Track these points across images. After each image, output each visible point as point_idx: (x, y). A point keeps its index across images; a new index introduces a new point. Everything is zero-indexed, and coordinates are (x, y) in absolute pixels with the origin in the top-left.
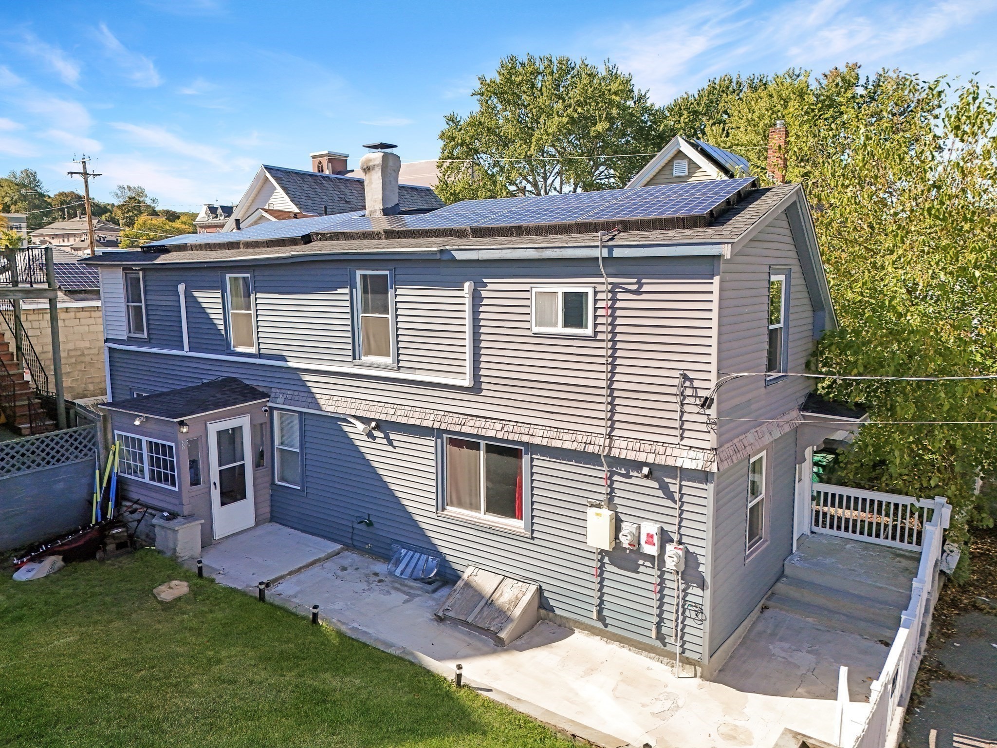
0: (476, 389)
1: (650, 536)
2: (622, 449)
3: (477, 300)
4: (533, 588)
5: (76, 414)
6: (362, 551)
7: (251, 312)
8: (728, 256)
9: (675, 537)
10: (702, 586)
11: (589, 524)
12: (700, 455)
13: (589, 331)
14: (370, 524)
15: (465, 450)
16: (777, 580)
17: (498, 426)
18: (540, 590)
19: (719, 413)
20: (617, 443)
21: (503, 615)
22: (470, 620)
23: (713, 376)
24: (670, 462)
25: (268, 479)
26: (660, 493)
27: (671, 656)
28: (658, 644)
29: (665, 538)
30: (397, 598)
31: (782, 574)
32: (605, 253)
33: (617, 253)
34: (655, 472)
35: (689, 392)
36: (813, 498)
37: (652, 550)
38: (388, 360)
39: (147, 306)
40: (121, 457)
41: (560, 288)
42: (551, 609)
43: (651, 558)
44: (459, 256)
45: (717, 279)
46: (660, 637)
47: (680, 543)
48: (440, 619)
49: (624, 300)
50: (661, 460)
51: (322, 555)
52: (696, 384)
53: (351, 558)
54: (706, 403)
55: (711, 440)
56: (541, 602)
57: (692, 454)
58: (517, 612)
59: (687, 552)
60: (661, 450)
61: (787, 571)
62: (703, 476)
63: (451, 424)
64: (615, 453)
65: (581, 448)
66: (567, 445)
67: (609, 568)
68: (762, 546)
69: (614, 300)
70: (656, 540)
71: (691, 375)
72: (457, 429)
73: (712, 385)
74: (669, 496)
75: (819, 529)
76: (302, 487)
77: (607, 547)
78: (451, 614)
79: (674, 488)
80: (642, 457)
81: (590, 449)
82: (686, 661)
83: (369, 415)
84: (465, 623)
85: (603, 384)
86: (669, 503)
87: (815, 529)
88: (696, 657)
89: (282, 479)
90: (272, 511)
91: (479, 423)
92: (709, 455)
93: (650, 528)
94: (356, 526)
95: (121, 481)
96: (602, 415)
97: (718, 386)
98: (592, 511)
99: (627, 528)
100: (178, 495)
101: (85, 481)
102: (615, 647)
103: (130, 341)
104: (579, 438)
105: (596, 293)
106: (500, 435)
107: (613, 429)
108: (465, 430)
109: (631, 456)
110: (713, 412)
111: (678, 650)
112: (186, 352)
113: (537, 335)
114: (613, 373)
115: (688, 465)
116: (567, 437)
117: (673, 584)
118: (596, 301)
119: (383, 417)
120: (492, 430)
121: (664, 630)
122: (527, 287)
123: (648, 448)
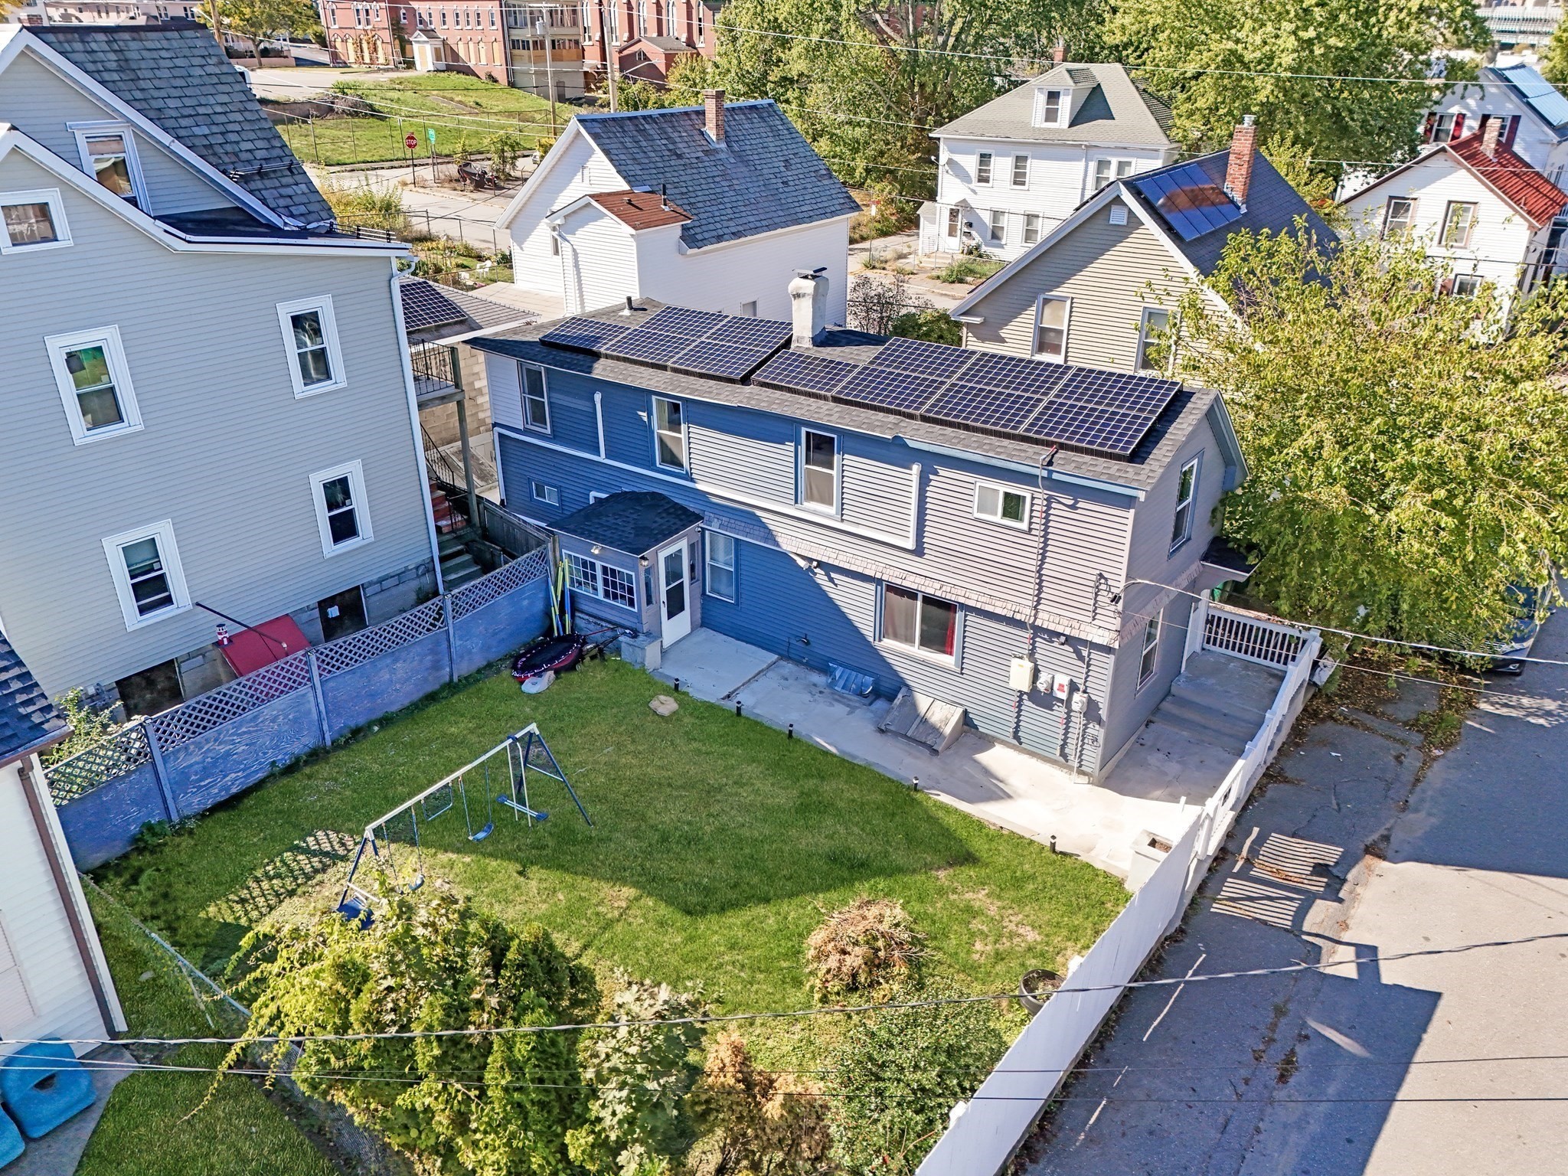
0: (919, 551)
1: (1061, 686)
2: (1044, 620)
3: (924, 482)
4: (960, 710)
5: (485, 508)
6: (798, 662)
7: (682, 436)
8: (1142, 499)
9: (1082, 688)
10: (1100, 722)
11: (1012, 670)
12: (1107, 633)
13: (1024, 526)
14: (808, 643)
15: (905, 599)
16: (1163, 699)
17: (937, 585)
18: (966, 713)
19: (1124, 607)
20: (1040, 615)
21: (935, 730)
22: (909, 734)
23: (1123, 578)
24: (1083, 636)
25: (700, 590)
26: (1074, 656)
27: (1071, 768)
28: (1061, 759)
29: (1073, 688)
30: (840, 709)
31: (1168, 693)
32: (1045, 474)
33: (1055, 476)
34: (1069, 640)
35: (1103, 587)
36: (1207, 622)
37: (1063, 696)
38: (832, 510)
39: (550, 403)
40: (571, 573)
41: (1002, 488)
42: (976, 727)
43: (1061, 701)
44: (911, 444)
45: (1132, 511)
46: (1063, 755)
47: (1085, 692)
48: (882, 731)
49: (1057, 510)
50: (1075, 633)
51: (765, 666)
52: (1110, 582)
53: (788, 667)
54: (1115, 599)
55: (1117, 623)
56: (966, 720)
57: (1101, 632)
58: (947, 730)
59: (1089, 699)
60: (1077, 625)
61: (1174, 690)
62: (1108, 650)
63: (893, 577)
64: (1038, 623)
65: (1010, 615)
66: (998, 611)
67: (1026, 702)
68: (1151, 680)
69: (1049, 507)
70: (1066, 689)
71: (1106, 575)
72: (899, 582)
73: (1122, 585)
74: (1081, 658)
75: (1210, 647)
76: (737, 600)
77: (1026, 689)
78: (892, 728)
79: (1085, 653)
80: (1060, 629)
81: (1018, 617)
82: (1081, 772)
83: (810, 555)
84: (905, 736)
85: (1034, 569)
86: (1080, 663)
87: (1207, 646)
88: (1089, 770)
89: (712, 590)
90: (702, 618)
91: (919, 580)
92: (1114, 635)
93: (1062, 680)
94: (793, 641)
95: (573, 595)
96: (1031, 592)
97: (1126, 588)
98: (1015, 662)
99: (1044, 678)
100: (638, 616)
101: (541, 595)
102: (1026, 757)
103: (526, 432)
104: (1009, 606)
105: (1033, 498)
106: (938, 593)
107: (1039, 603)
108: (905, 583)
109: (1052, 627)
110: (1120, 606)
111: (1076, 765)
112: (602, 458)
113: (977, 520)
114: (1043, 563)
115: (1097, 640)
116: (998, 603)
117: (1078, 721)
118: (1032, 505)
119: (825, 560)
120: (932, 589)
121: (1067, 751)
122: (972, 480)
123: (1066, 623)
